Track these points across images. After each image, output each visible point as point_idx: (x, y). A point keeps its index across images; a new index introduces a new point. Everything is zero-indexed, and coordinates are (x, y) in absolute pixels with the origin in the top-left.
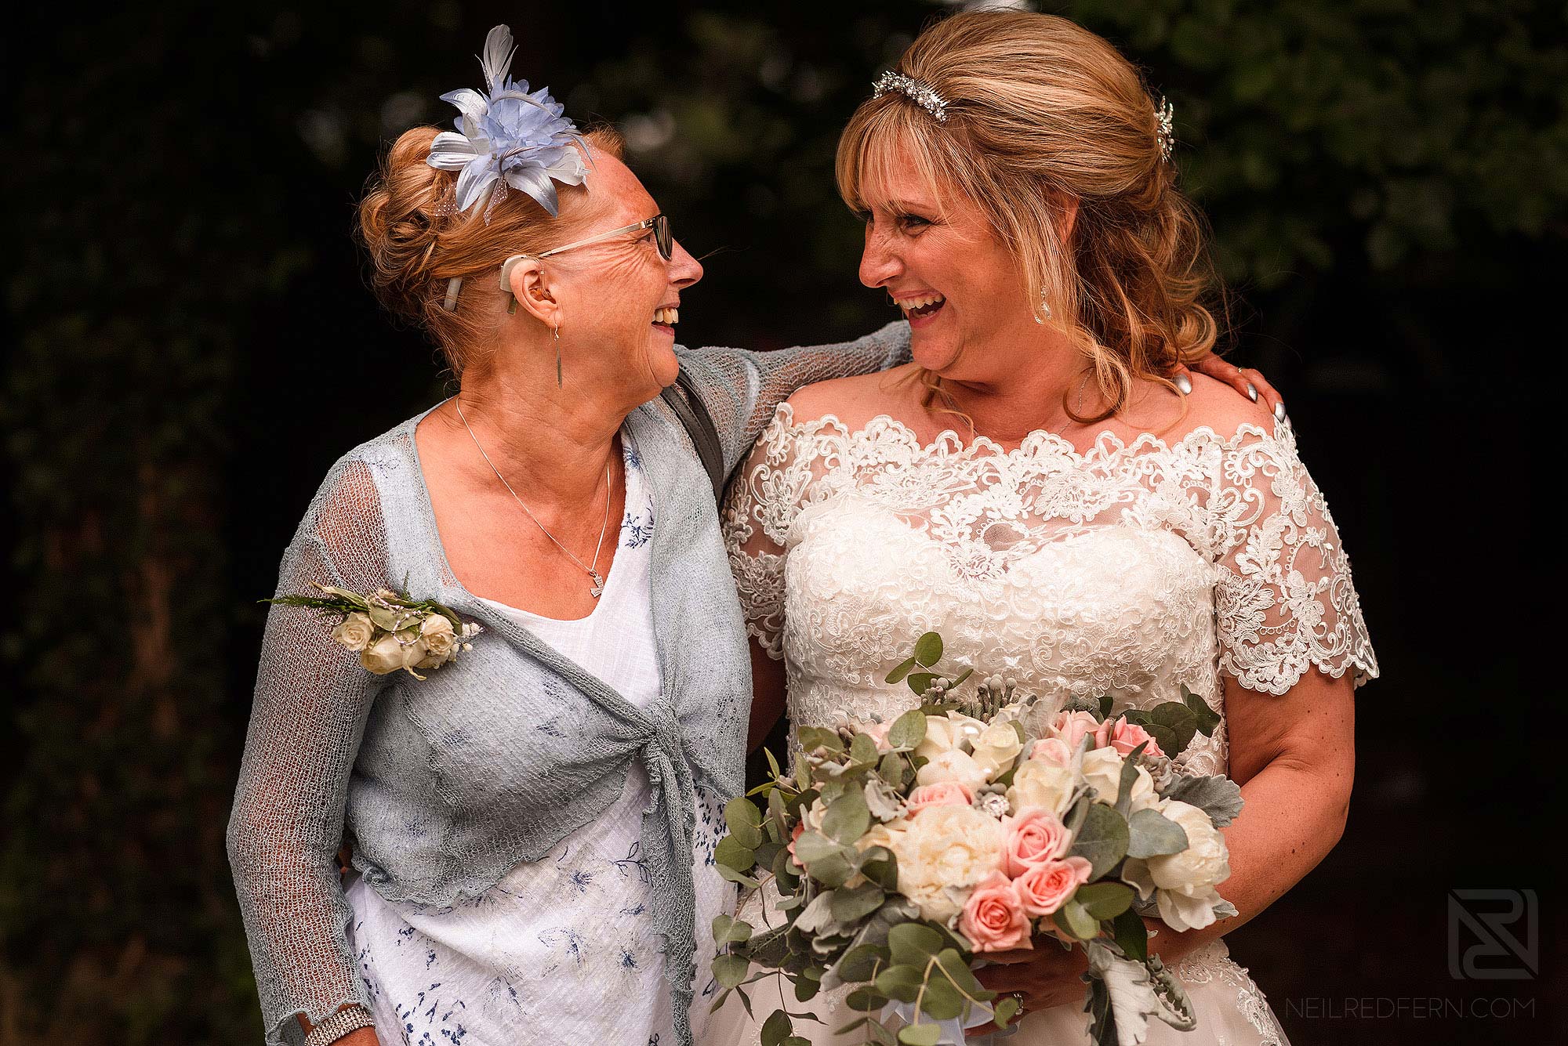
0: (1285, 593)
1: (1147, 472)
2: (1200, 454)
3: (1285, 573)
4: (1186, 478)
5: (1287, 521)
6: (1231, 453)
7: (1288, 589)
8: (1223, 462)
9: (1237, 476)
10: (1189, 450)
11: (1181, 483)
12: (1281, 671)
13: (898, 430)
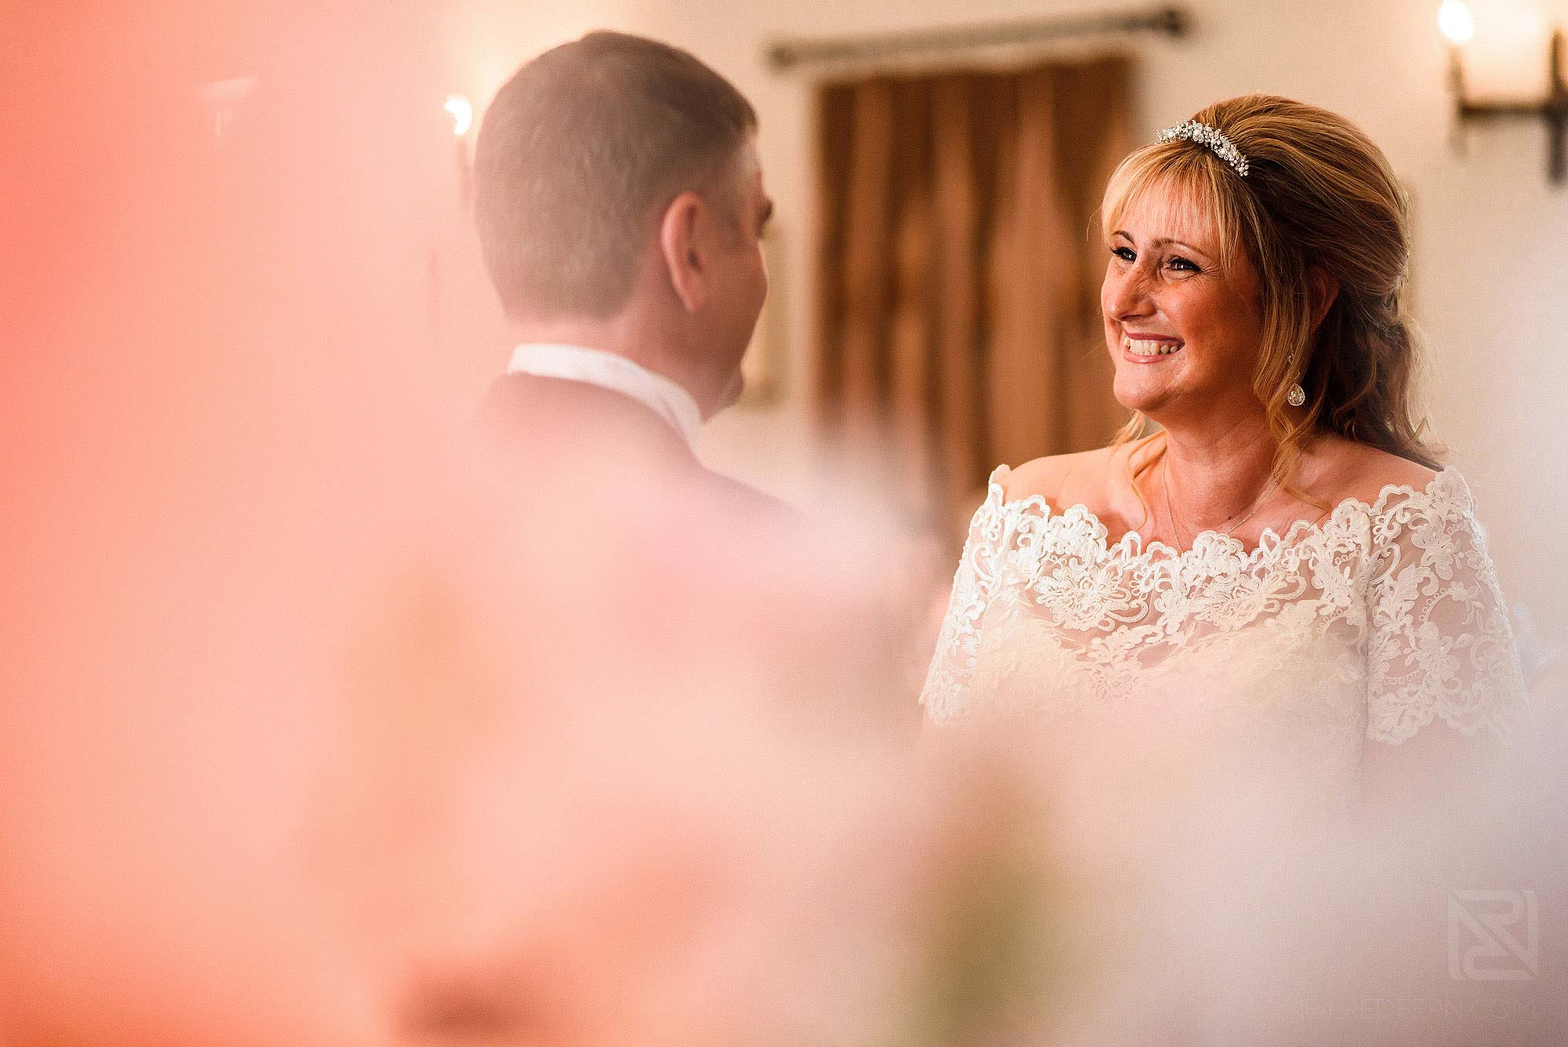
0: (1413, 644)
1: (1305, 558)
2: (1349, 526)
3: (1416, 624)
4: (1338, 554)
5: (1427, 573)
6: (1377, 518)
7: (1417, 640)
8: (1371, 528)
9: (1383, 538)
10: (1338, 525)
11: (1334, 561)
12: (1400, 722)
13: (1091, 525)
